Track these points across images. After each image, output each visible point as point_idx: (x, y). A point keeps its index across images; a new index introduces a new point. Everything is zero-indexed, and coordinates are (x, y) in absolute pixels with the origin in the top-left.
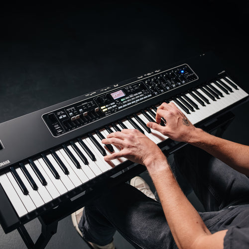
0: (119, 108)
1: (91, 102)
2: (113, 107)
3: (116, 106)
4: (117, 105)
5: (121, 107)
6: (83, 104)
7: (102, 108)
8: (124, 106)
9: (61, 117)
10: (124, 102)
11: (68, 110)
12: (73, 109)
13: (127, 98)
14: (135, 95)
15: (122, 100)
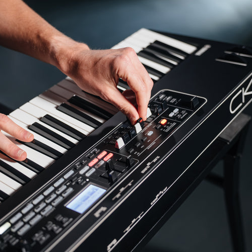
0: (71, 172)
1: (139, 154)
2: (86, 168)
3: (82, 172)
4: (79, 175)
5: (66, 176)
6: (153, 143)
7: (111, 155)
8: (62, 180)
9: (176, 111)
10: (64, 187)
11: (174, 124)
12: (166, 128)
13: (60, 199)
14: (39, 217)
15: (70, 190)
